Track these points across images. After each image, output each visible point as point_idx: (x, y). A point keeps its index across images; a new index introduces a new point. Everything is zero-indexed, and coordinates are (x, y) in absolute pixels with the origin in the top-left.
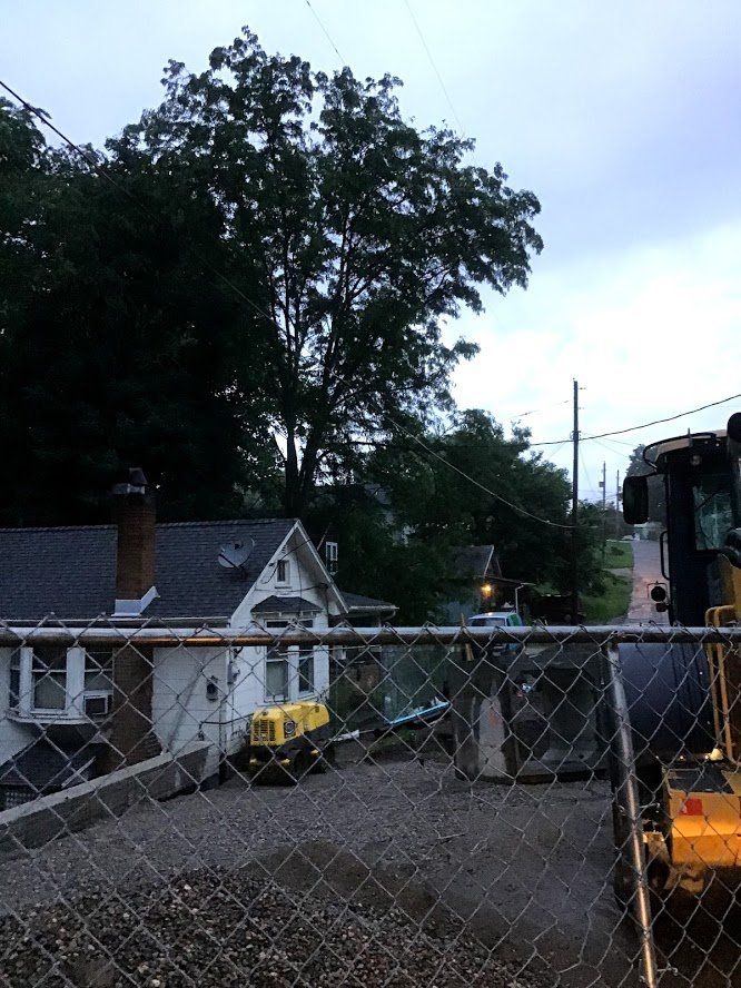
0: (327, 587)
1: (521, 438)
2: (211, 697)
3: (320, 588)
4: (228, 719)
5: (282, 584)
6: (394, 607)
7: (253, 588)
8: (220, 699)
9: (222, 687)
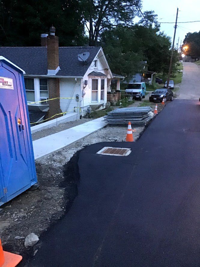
0: (107, 69)
1: (157, 28)
2: (77, 100)
3: (106, 70)
4: (82, 107)
5: (96, 68)
6: (124, 77)
7: (89, 68)
8: (80, 101)
9: (80, 97)
